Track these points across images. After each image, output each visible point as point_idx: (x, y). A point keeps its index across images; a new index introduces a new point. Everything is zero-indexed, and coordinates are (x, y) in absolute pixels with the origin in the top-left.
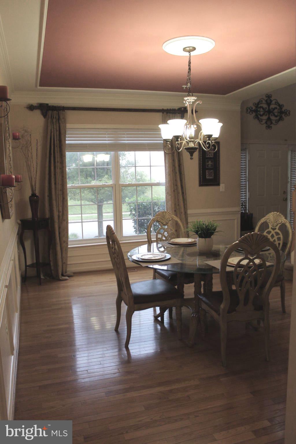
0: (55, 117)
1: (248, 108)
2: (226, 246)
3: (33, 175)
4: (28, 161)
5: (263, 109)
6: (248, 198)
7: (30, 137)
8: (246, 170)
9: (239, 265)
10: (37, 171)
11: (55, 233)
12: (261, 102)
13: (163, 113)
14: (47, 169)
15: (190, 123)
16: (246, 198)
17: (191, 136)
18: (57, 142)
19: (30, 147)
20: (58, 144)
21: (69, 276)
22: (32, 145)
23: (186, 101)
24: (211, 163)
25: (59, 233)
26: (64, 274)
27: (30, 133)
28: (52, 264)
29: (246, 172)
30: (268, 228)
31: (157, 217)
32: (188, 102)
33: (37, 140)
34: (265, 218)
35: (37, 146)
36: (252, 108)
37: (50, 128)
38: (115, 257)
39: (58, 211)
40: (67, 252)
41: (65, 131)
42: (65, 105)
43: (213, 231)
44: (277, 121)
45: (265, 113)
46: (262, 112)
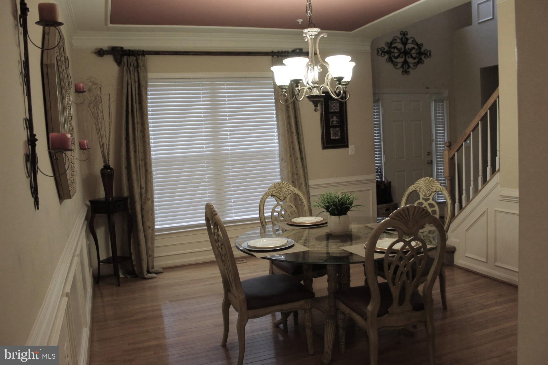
0: (132, 64)
1: (379, 48)
2: (366, 225)
3: (105, 140)
4: (98, 122)
5: (398, 49)
6: (385, 163)
7: (100, 91)
8: (380, 127)
9: (391, 250)
10: (110, 135)
11: (136, 216)
12: (395, 41)
13: (273, 56)
14: (124, 132)
15: (312, 62)
16: (381, 163)
17: (315, 80)
18: (136, 97)
19: (100, 104)
20: (137, 99)
21: (156, 273)
22: (102, 102)
23: (306, 33)
24: (337, 119)
25: (142, 217)
26: (151, 271)
27: (100, 86)
28: (133, 257)
29: (380, 130)
30: (419, 198)
31: (272, 190)
32: (310, 36)
33: (109, 95)
34: (413, 185)
35: (109, 102)
36: (384, 49)
37: (127, 79)
38: (219, 247)
39: (139, 187)
40: (154, 241)
41: (147, 82)
42: (145, 49)
43: (349, 206)
44: (415, 64)
45: (400, 54)
46: (396, 53)
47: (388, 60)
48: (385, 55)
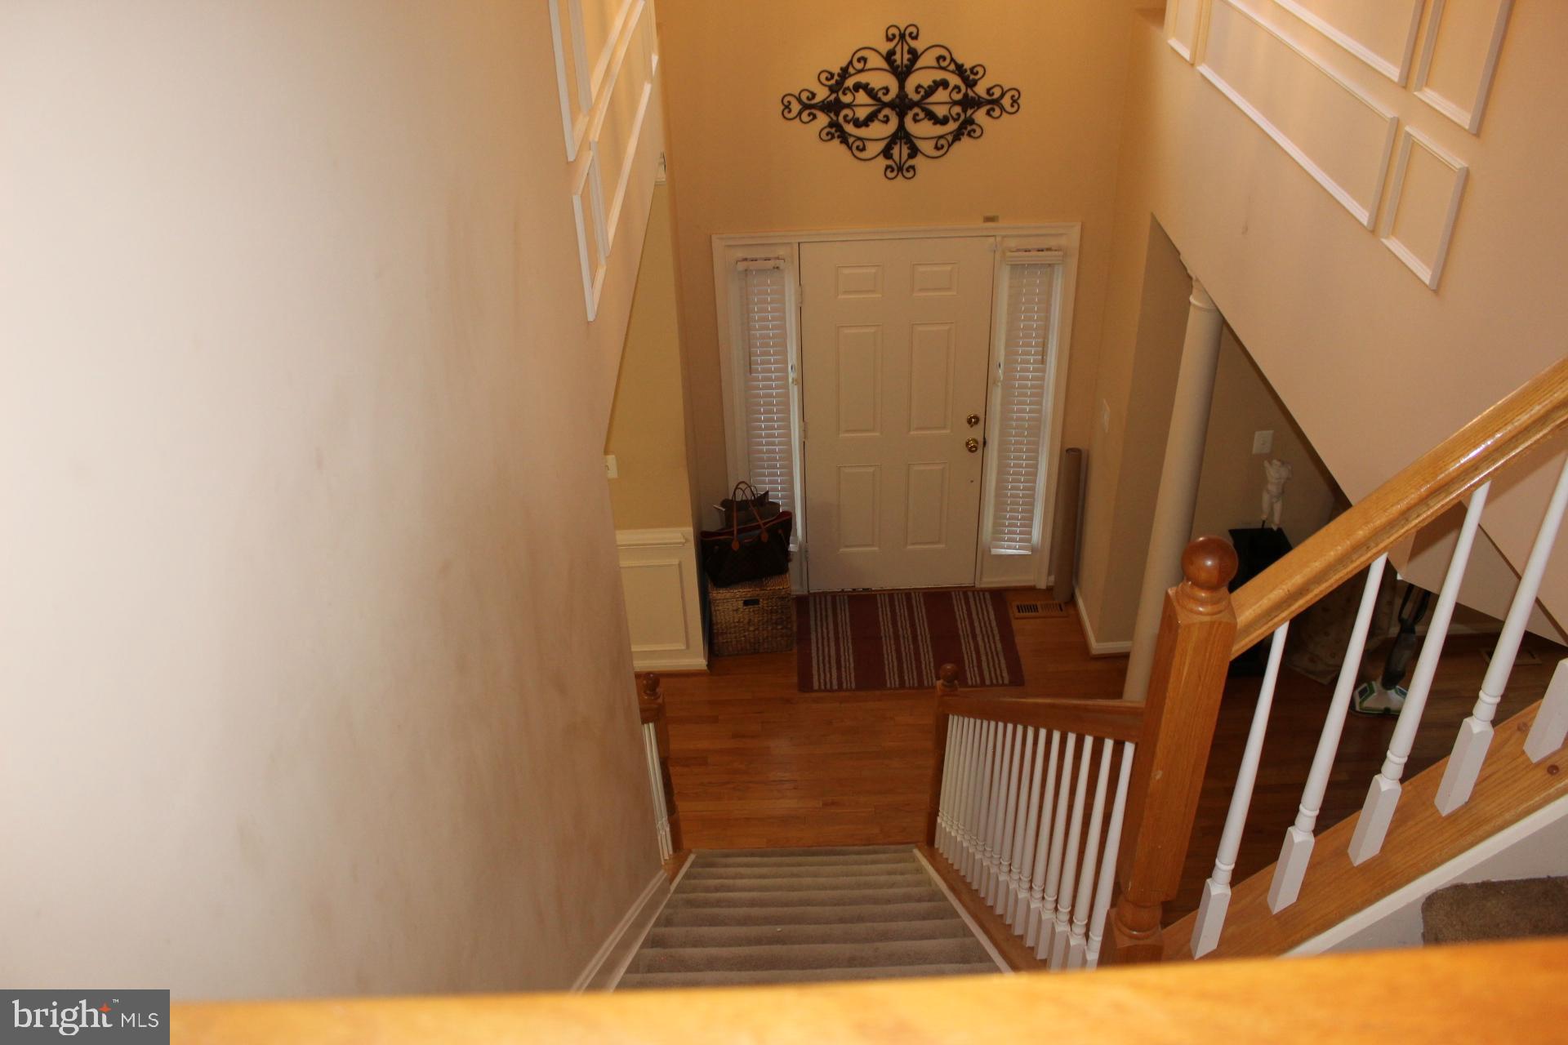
1: (792, 95)
6: (801, 443)
8: (782, 345)
12: (859, 66)
16: (787, 443)
36: (812, 95)
44: (942, 142)
45: (879, 111)
46: (862, 105)
47: (828, 134)
48: (815, 117)
